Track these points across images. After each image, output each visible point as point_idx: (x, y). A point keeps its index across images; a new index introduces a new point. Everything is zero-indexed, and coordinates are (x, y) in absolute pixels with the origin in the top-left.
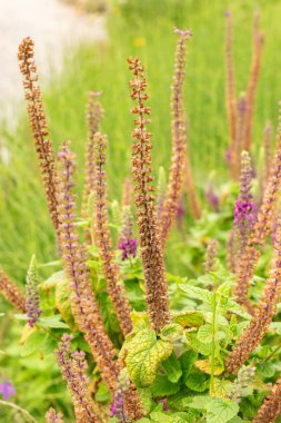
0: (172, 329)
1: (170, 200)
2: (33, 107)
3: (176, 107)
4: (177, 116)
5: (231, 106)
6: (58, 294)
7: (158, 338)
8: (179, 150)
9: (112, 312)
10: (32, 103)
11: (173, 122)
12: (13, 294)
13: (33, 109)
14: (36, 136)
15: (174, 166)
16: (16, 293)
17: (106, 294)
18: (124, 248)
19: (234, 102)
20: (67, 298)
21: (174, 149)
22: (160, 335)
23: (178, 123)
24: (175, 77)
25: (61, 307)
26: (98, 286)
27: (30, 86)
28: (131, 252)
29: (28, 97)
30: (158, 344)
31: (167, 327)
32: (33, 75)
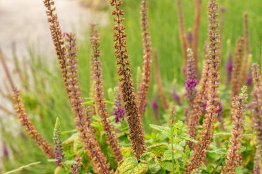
0: (148, 156)
1: (144, 83)
2: (53, 27)
3: (144, 24)
4: (145, 30)
5: (183, 38)
6: (75, 146)
7: (139, 162)
8: (148, 51)
9: (111, 156)
10: (52, 24)
11: (143, 34)
12: (46, 148)
13: (53, 28)
14: (56, 45)
15: (145, 61)
16: (49, 148)
17: (106, 145)
18: (116, 114)
19: (185, 35)
20: (81, 148)
21: (145, 50)
22: (140, 160)
23: (146, 34)
24: (142, 6)
25: (78, 153)
26: (101, 140)
27: (51, 14)
28: (121, 117)
29: (50, 21)
30: (139, 165)
31: (144, 154)
32: (52, 7)
